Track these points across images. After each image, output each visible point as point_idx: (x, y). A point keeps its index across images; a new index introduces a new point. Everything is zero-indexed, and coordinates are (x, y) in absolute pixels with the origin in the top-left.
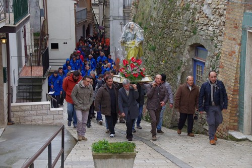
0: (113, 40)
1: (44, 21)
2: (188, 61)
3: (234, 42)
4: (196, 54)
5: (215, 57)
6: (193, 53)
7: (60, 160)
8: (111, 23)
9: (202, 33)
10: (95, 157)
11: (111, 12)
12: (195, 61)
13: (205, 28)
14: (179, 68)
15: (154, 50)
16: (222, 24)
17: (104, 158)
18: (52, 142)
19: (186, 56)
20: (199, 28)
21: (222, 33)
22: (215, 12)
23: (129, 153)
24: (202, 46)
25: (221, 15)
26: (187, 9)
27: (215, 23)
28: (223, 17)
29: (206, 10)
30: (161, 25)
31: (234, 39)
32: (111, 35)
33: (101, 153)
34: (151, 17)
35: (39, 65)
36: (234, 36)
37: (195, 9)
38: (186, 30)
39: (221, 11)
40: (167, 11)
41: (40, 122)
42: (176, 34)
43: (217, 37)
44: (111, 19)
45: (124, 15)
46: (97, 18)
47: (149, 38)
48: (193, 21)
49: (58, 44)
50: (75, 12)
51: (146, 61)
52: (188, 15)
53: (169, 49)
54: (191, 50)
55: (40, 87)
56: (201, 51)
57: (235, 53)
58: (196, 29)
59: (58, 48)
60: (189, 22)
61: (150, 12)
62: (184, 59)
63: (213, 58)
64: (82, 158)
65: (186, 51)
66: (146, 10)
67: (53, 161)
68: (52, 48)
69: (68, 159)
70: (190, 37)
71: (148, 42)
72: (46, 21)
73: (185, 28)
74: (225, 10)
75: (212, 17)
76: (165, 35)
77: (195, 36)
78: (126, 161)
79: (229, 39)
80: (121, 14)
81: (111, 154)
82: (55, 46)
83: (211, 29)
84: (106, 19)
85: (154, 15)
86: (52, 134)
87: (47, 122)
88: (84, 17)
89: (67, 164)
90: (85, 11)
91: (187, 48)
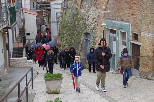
0: (53, 31)
1: (23, 24)
2: (83, 40)
4: (87, 37)
5: (94, 38)
6: (85, 36)
7: (31, 82)
8: (52, 24)
9: (89, 28)
10: (45, 80)
11: (51, 20)
12: (86, 40)
13: (90, 26)
14: (80, 42)
15: (70, 36)
16: (96, 25)
17: (49, 80)
18: (27, 74)
19: (83, 38)
20: (88, 26)
21: (96, 29)
22: (94, 20)
23: (60, 78)
24: (89, 34)
25: (96, 21)
26: (83, 19)
27: (94, 25)
28: (96, 22)
29: (90, 19)
30: (72, 25)
31: (101, 31)
32: (52, 29)
33: (48, 78)
34: (68, 22)
35: (21, 42)
36: (101, 30)
37: (86, 19)
38: (82, 27)
39: (96, 20)
40: (74, 19)
41: (22, 66)
42: (79, 29)
43: (95, 30)
44: (52, 23)
45: (57, 21)
46: (46, 22)
47: (67, 30)
48: (85, 24)
50: (37, 20)
51: (66, 40)
52: (83, 21)
53: (76, 35)
54: (85, 35)
55: (22, 51)
56: (89, 36)
57: (101, 36)
58: (86, 27)
59: (29, 35)
60: (83, 24)
61: (67, 20)
62: (82, 39)
63: (93, 38)
64: (40, 80)
65: (83, 36)
66: (66, 19)
67: (28, 82)
69: (34, 81)
70: (84, 30)
71: (67, 32)
72: (24, 23)
73: (82, 26)
74: (97, 19)
75: (92, 22)
76: (74, 29)
77: (86, 30)
78: (59, 81)
79: (99, 31)
80: (56, 21)
81: (52, 79)
82: (28, 34)
83: (92, 27)
84: (49, 23)
85: (69, 21)
86: (28, 71)
87: (26, 66)
88: (40, 22)
89: (34, 83)
90: (41, 20)
91: (83, 34)
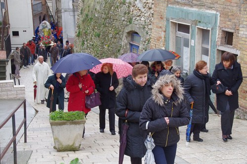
0: (65, 28)
1: (5, 13)
2: (126, 45)
3: (160, 29)
4: (132, 40)
5: (147, 42)
6: (129, 38)
7: (23, 128)
8: (63, 14)
9: (136, 22)
10: (52, 124)
11: (62, 5)
12: (131, 45)
13: (138, 18)
14: (119, 51)
15: (99, 37)
16: (151, 15)
17: (60, 125)
18: (15, 114)
19: (124, 41)
20: (134, 18)
21: (151, 23)
22: (146, 5)
23: (80, 120)
24: (137, 33)
25: (150, 9)
26: (124, 3)
27: (146, 15)
28: (151, 10)
29: (139, 4)
30: (104, 16)
31: (161, 27)
32: (63, 24)
33: (57, 121)
34: (96, 9)
35: (2, 50)
36: (160, 25)
37: (130, 3)
38: (124, 20)
39: (150, 5)
40: (107, 5)
41: (5, 97)
42: (116, 24)
43: (148, 25)
44: (63, 11)
45: (73, 7)
46: (51, 10)
47: (94, 26)
48: (129, 13)
49: (18, 32)
50: (32, 5)
51: (93, 45)
52: (124, 8)
53: (110, 36)
54: (129, 36)
55: (5, 67)
56: (136, 37)
57: (161, 38)
58: (131, 19)
59: (18, 35)
60: (125, 13)
61: (94, 6)
62: (123, 43)
63: (145, 42)
64: (42, 125)
65: (124, 37)
66: (91, 4)
67: (17, 129)
68: (13, 35)
69: (30, 126)
70: (127, 25)
71: (93, 30)
73: (123, 18)
74: (152, 4)
75: (143, 10)
76: (107, 24)
77: (130, 25)
78: (78, 126)
79: (157, 27)
80: (71, 7)
81: (65, 121)
82: (16, 34)
83: (142, 19)
84: (58, 11)
85: (98, 8)
86: (16, 107)
87: (12, 97)
88: (40, 9)
89: (29, 131)
90: (41, 4)
91: (125, 34)
